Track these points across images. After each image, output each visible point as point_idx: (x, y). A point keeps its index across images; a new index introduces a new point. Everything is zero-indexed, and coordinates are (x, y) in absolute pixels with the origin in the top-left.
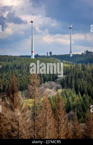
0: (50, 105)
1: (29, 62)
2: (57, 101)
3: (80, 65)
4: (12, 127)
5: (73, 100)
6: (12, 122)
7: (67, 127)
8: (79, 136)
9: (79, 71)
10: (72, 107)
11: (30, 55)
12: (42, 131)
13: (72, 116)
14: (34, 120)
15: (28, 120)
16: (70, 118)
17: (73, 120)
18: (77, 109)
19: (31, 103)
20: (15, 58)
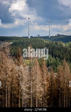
0: (39, 63)
1: (27, 40)
2: (42, 61)
3: (54, 42)
4: (19, 75)
5: (51, 61)
6: (19, 72)
7: (47, 75)
8: (54, 79)
9: (54, 45)
10: (50, 64)
11: (28, 36)
12: (34, 77)
13: (50, 69)
14: (30, 71)
15: (27, 71)
16: (49, 70)
17: (51, 71)
18: (53, 65)
19: (28, 62)
20: (20, 38)
